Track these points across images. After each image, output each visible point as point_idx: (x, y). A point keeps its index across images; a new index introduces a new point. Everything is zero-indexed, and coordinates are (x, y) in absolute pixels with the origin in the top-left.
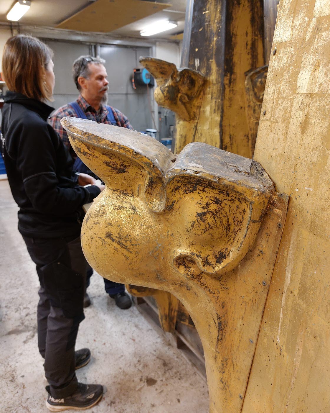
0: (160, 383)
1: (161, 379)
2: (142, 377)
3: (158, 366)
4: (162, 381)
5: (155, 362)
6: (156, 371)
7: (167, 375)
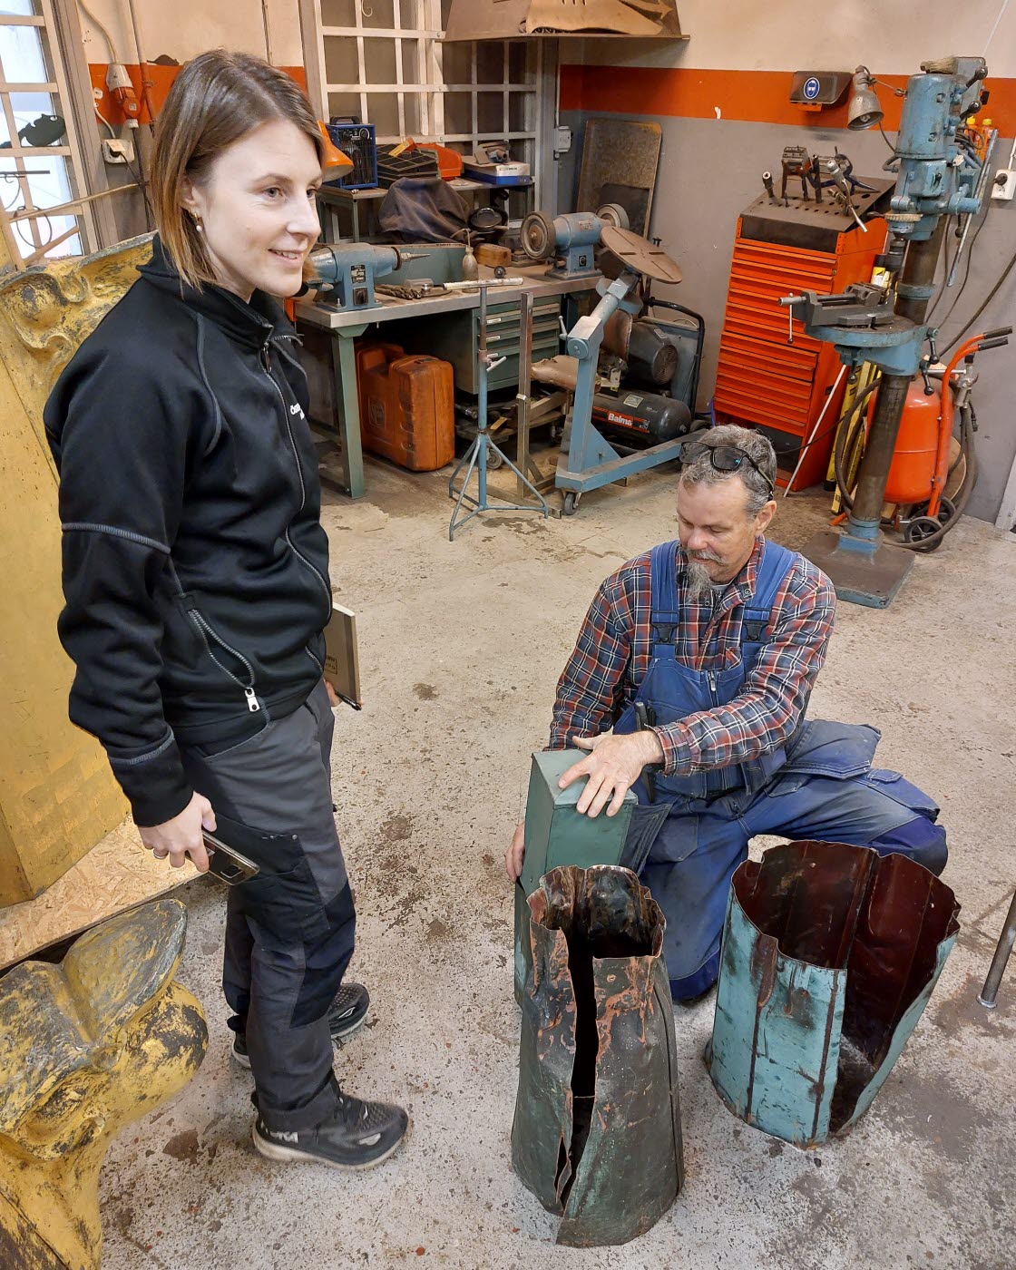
0: (155, 1144)
1: (151, 1160)
2: (210, 1162)
3: (149, 1212)
4: (149, 1153)
5: (160, 1228)
6: (162, 1186)
7: (128, 1174)
